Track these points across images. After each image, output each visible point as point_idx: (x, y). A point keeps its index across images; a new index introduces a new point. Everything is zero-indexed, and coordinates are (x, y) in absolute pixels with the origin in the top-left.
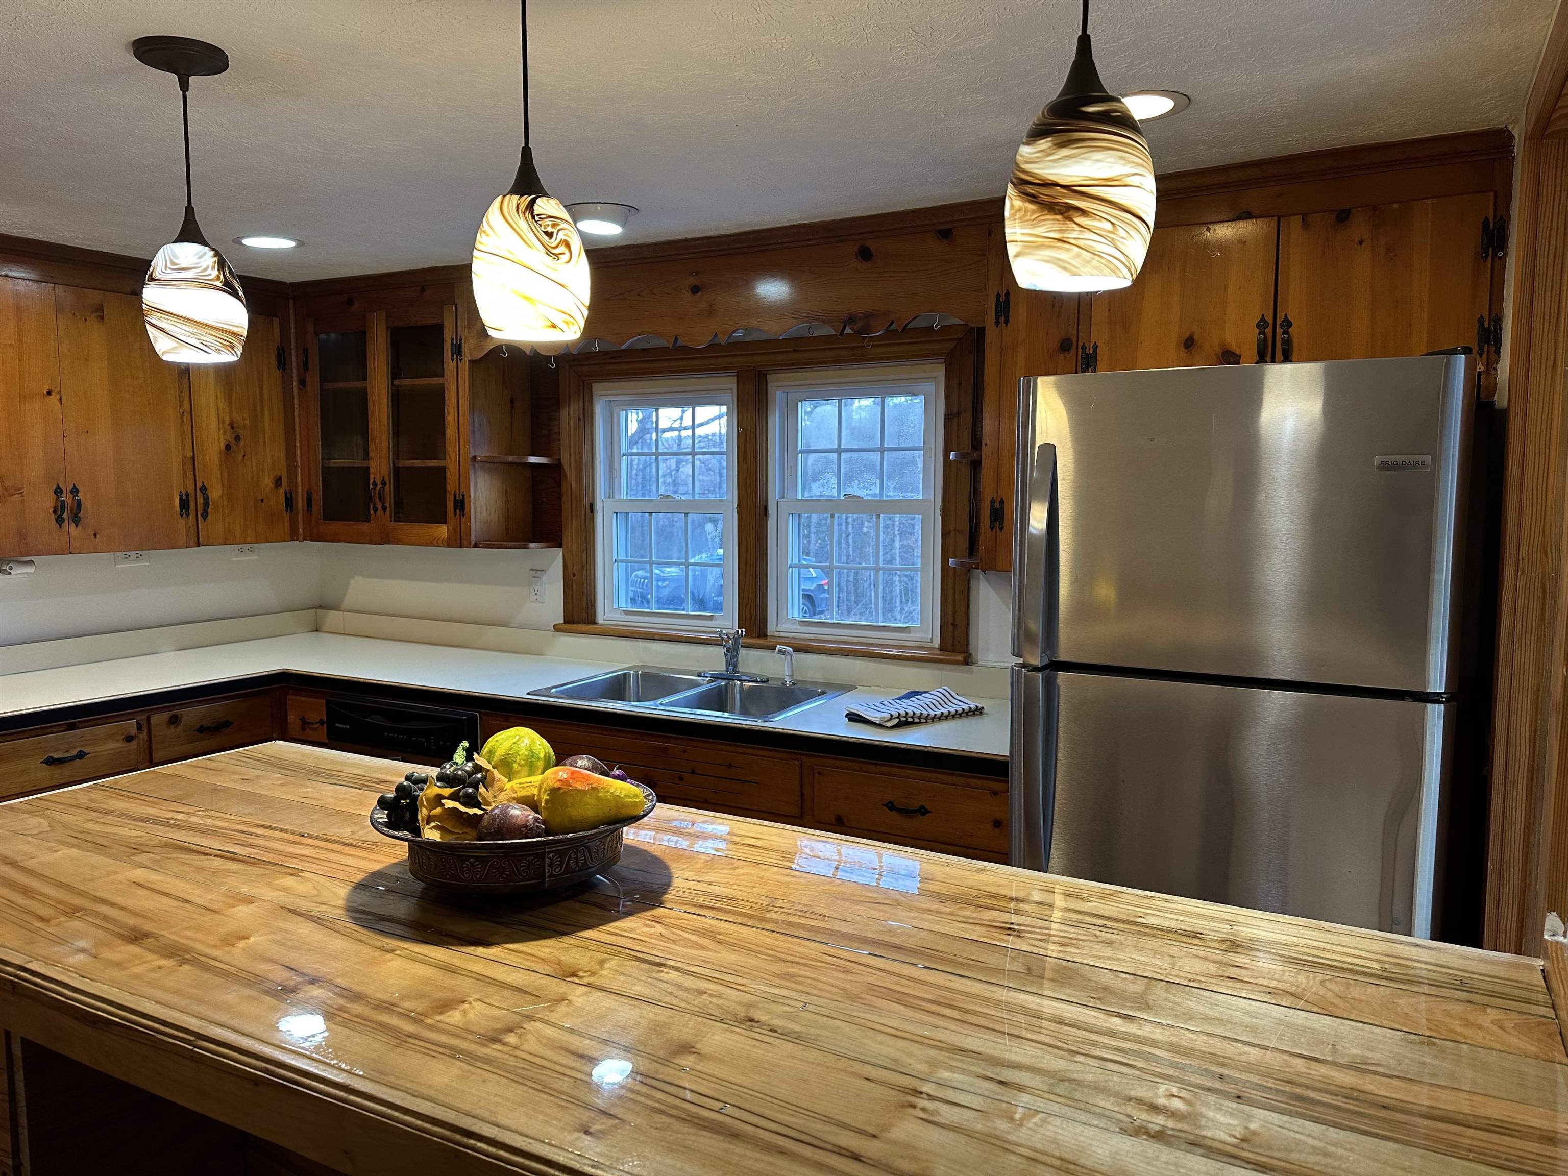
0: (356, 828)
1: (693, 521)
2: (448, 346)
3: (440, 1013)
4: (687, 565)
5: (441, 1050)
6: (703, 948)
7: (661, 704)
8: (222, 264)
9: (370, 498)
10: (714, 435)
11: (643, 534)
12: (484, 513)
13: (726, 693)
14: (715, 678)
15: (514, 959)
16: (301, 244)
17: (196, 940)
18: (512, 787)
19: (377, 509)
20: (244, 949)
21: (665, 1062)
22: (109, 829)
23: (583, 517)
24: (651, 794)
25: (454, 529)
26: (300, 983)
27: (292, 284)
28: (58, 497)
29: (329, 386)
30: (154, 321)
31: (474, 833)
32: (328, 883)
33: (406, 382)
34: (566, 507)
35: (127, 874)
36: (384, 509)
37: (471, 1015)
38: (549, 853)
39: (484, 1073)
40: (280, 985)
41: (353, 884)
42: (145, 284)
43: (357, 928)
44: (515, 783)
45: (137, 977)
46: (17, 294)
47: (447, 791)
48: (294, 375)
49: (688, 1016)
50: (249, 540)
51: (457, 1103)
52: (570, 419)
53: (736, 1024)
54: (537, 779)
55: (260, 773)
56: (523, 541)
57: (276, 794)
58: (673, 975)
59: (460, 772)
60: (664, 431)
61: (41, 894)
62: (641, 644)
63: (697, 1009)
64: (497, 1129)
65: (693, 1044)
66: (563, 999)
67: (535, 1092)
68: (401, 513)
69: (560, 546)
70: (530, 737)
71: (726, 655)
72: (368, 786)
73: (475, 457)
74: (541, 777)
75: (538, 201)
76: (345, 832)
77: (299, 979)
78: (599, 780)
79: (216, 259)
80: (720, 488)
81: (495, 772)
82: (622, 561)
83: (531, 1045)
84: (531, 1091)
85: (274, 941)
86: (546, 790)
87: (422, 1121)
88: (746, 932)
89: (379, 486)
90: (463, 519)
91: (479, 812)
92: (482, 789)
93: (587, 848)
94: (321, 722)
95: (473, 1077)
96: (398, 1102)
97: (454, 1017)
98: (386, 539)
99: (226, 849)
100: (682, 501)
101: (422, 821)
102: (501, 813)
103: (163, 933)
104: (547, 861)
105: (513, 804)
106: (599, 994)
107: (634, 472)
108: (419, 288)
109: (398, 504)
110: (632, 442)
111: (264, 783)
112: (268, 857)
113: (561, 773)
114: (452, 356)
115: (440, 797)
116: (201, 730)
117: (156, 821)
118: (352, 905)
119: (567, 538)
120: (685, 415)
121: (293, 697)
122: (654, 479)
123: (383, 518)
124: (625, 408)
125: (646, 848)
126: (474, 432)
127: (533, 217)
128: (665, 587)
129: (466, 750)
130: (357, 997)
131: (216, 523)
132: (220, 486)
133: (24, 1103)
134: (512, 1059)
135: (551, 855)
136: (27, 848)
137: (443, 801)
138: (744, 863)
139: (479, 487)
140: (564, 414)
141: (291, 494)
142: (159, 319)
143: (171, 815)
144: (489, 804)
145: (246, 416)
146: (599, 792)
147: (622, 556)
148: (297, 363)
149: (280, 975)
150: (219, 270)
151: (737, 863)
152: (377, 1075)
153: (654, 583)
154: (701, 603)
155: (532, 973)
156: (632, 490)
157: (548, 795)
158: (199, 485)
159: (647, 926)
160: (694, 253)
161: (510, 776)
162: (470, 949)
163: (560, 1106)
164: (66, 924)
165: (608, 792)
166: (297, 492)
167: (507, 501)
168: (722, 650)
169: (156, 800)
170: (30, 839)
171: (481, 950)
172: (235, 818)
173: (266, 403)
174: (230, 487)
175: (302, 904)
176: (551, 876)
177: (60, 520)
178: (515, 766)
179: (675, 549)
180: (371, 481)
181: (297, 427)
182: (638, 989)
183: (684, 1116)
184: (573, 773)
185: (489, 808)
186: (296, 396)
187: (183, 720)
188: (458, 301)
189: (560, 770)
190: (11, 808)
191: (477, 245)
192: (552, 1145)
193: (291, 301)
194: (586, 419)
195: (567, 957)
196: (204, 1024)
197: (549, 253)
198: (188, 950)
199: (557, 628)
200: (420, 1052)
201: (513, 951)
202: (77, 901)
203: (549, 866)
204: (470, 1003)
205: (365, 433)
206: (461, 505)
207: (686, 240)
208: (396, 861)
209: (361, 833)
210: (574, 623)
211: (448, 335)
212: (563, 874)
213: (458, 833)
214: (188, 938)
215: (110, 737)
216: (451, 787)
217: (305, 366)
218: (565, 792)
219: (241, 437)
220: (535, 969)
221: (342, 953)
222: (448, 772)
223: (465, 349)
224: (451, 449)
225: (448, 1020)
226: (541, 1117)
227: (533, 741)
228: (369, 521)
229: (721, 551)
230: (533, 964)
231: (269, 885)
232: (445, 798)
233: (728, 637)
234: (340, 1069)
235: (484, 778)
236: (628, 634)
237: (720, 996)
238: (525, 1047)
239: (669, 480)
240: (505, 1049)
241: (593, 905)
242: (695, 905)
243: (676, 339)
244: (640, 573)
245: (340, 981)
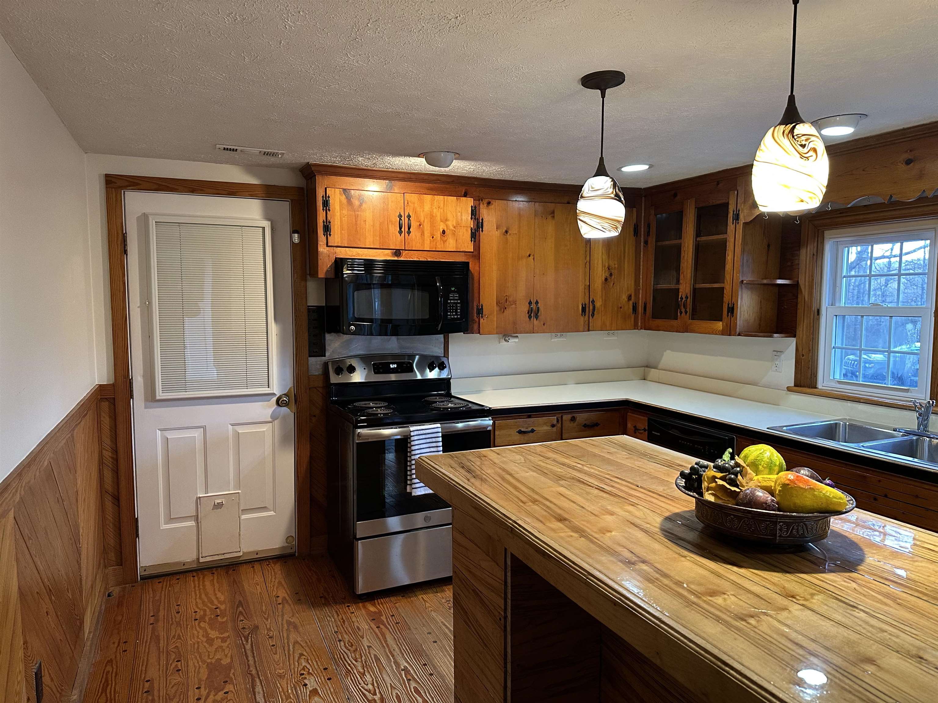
0: (665, 488)
1: (896, 322)
2: (731, 215)
3: (711, 596)
4: (890, 352)
5: (711, 615)
6: (886, 604)
7: (863, 446)
8: (615, 185)
9: (678, 306)
10: (919, 260)
11: (855, 330)
12: (746, 315)
13: (917, 445)
14: (908, 433)
15: (756, 579)
16: (651, 166)
17: (587, 527)
18: (758, 479)
19: (682, 312)
20: (609, 537)
21: (854, 664)
22: (549, 466)
23: (812, 317)
24: (852, 500)
25: (727, 325)
26: (637, 561)
27: (645, 189)
28: (530, 306)
29: (660, 244)
30: (581, 218)
31: (734, 502)
32: (651, 514)
33: (704, 238)
34: (800, 312)
35: (557, 488)
36: (686, 312)
37: (728, 602)
38: (780, 522)
39: (735, 634)
40: (627, 559)
41: (664, 517)
42: (579, 200)
43: (666, 540)
44: (760, 477)
45: (562, 538)
46: (519, 209)
47: (719, 475)
48: (642, 239)
49: (872, 642)
50: (613, 329)
51: (719, 646)
52: (807, 255)
53: (908, 657)
54: (774, 477)
55: (616, 450)
56: (771, 333)
57: (623, 462)
58: (862, 615)
59: (727, 465)
60: (877, 259)
61: (522, 491)
62: (849, 404)
63: (879, 640)
64: (742, 666)
65: (875, 659)
66: (785, 609)
67: (766, 654)
68: (695, 315)
69: (795, 336)
70: (770, 451)
71: (918, 418)
72: (672, 466)
73: (742, 281)
74: (776, 476)
75: (797, 126)
76: (660, 489)
77: (637, 559)
78: (816, 484)
79: (612, 183)
80: (922, 298)
81: (748, 468)
82: (838, 348)
83: (764, 628)
84: (763, 653)
85: (624, 536)
86: (779, 485)
87: (700, 649)
88: (920, 603)
89: (684, 299)
90: (732, 319)
91: (738, 490)
92: (739, 477)
93: (805, 524)
94: (645, 430)
95: (729, 635)
96: (686, 635)
97: (719, 600)
98: (686, 329)
99: (600, 486)
100: (888, 307)
101: (704, 489)
102: (751, 492)
103: (572, 520)
104: (778, 527)
105: (758, 489)
106: (809, 612)
107: (852, 287)
108: (716, 183)
109: (694, 310)
110: (851, 267)
111: (618, 456)
112: (620, 494)
113: (791, 475)
114: (733, 221)
115: (714, 477)
116: (585, 426)
117: (569, 466)
118: (663, 527)
119: (799, 332)
120: (895, 247)
121: (630, 414)
122: (867, 292)
123: (685, 318)
124: (847, 245)
125: (846, 534)
126: (743, 266)
127: (793, 137)
128: (869, 368)
129: (731, 454)
130: (666, 576)
131: (598, 319)
132: (601, 300)
133: (510, 588)
134: (752, 632)
135: (781, 524)
136: (515, 468)
137: (716, 480)
138: (922, 559)
139: (744, 298)
140: (803, 252)
141: (636, 304)
142: (584, 217)
143: (575, 464)
144: (743, 486)
145: (616, 263)
146: (815, 491)
147: (839, 344)
148: (644, 231)
149: (627, 554)
150: (613, 189)
151: (916, 558)
152: (675, 617)
153: (862, 365)
154: (900, 380)
155: (766, 589)
156: (849, 299)
157: (781, 487)
158: (591, 300)
159: (845, 581)
160: (909, 137)
161: (757, 472)
162: (729, 567)
163: (781, 666)
164: (532, 506)
165: (821, 492)
166: (639, 303)
167: (761, 308)
168: (915, 415)
169: (568, 456)
170: (517, 465)
171: (735, 569)
172: (605, 471)
173: (626, 254)
174: (605, 301)
175: (638, 522)
176: (780, 536)
177: (530, 317)
178: (760, 467)
179: (881, 341)
180: (680, 296)
181: (641, 267)
182: (838, 617)
183: (864, 698)
184: (798, 476)
185: (743, 489)
186: (642, 250)
187: (578, 419)
188: (738, 188)
189: (789, 474)
190: (509, 450)
191: (756, 158)
192: (775, 686)
193: (643, 198)
194: (819, 254)
195: (789, 586)
196: (592, 569)
197: (802, 157)
198: (584, 531)
199: (789, 389)
200: (699, 613)
201: (755, 574)
202: (536, 497)
203: (780, 530)
204: (728, 595)
205: (678, 269)
206: (732, 310)
207: (904, 129)
208: (687, 509)
209: (668, 491)
210: (801, 387)
211: (731, 208)
212: (788, 537)
213: (725, 500)
214: (584, 525)
215: (545, 424)
216: (722, 473)
217: (648, 234)
218: (791, 487)
219: (613, 274)
220: (768, 587)
221: (658, 551)
222: (720, 464)
223: (741, 216)
224: (728, 277)
225: (715, 601)
226: (769, 669)
227: (772, 454)
228: (677, 319)
229: (918, 344)
230: (767, 584)
231: (621, 508)
232: (717, 478)
233: (921, 405)
234: (656, 609)
235: (741, 472)
236: (841, 397)
237: (897, 637)
238: (760, 628)
239: (879, 293)
240: (748, 626)
241: (807, 560)
242: (882, 578)
243: (891, 196)
244: (851, 357)
245: (656, 565)
